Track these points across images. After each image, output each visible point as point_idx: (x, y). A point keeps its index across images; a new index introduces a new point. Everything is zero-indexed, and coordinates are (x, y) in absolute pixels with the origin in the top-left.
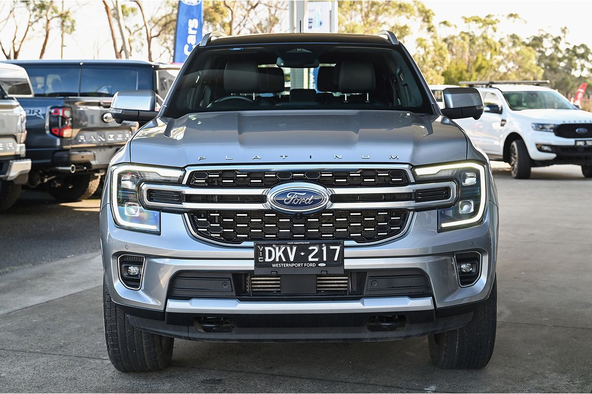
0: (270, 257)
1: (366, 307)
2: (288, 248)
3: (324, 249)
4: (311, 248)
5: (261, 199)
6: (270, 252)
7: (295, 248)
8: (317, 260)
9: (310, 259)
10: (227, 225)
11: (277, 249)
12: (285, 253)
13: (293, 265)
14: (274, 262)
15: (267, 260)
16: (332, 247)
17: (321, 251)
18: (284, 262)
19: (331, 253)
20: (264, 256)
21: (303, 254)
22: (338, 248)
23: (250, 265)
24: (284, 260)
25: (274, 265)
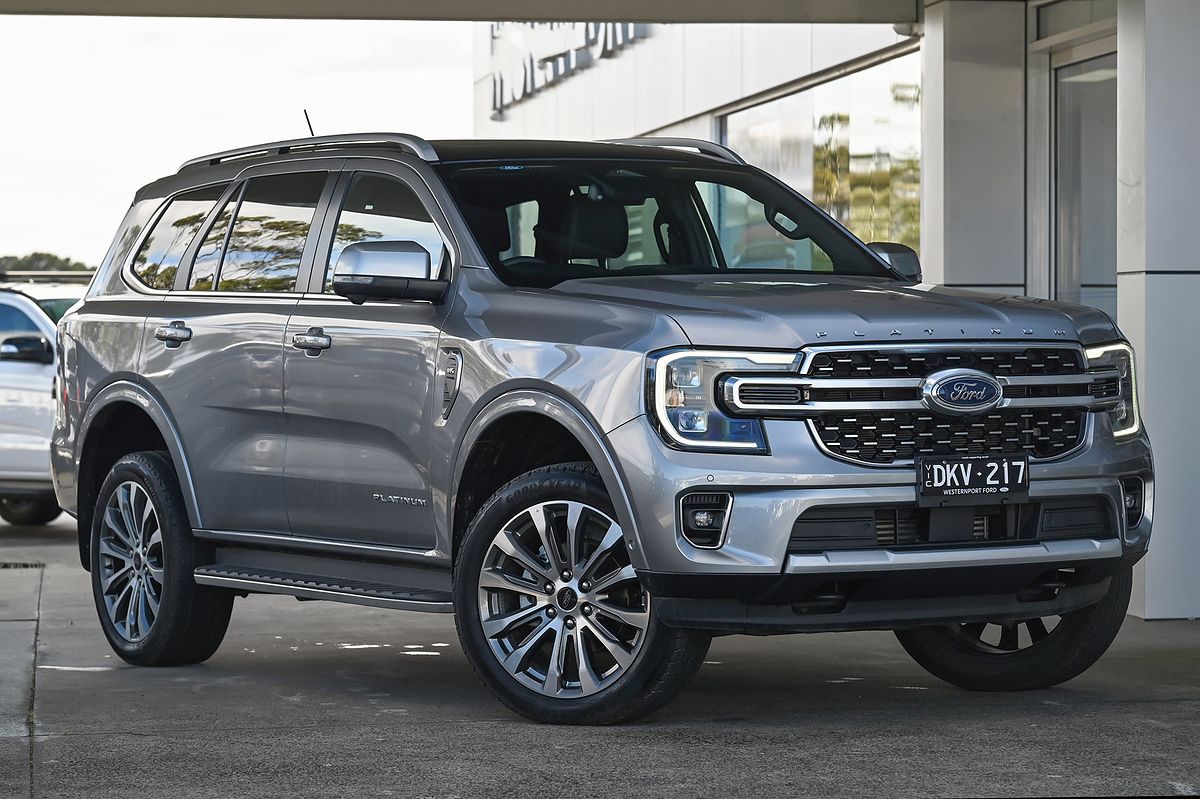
0: (940, 481)
1: (1051, 554)
2: (962, 465)
3: (1005, 465)
4: (989, 465)
5: (914, 394)
6: (939, 471)
7: (970, 465)
8: (997, 482)
9: (989, 482)
10: (866, 435)
11: (948, 466)
12: (958, 473)
13: (970, 490)
14: (945, 486)
15: (936, 484)
16: (1014, 464)
17: (1001, 469)
18: (957, 487)
19: (1014, 471)
20: (932, 478)
21: (980, 474)
22: (1022, 464)
23: (908, 495)
24: (957, 484)
25: (946, 492)
